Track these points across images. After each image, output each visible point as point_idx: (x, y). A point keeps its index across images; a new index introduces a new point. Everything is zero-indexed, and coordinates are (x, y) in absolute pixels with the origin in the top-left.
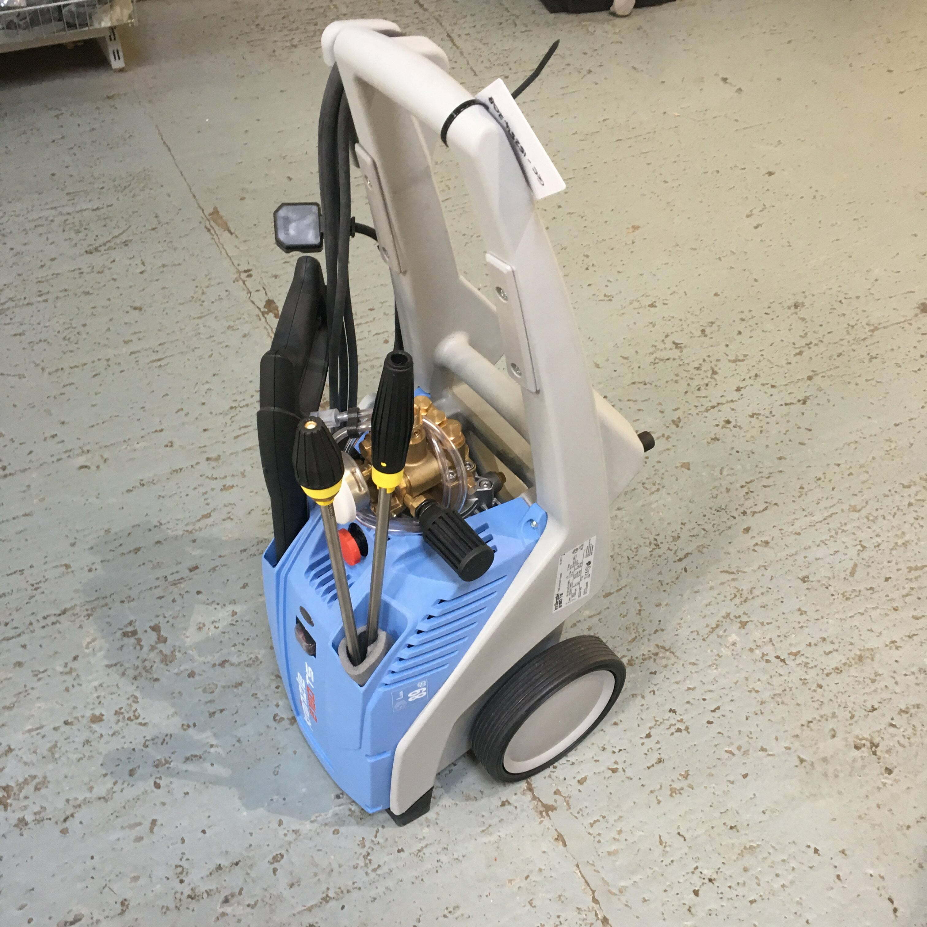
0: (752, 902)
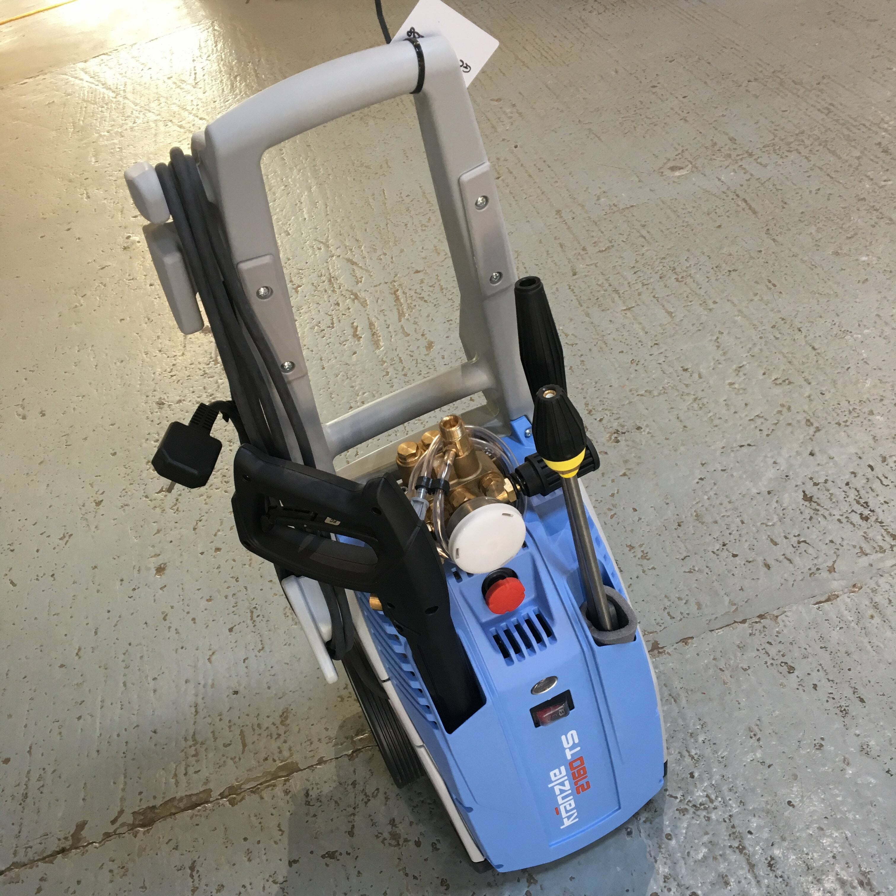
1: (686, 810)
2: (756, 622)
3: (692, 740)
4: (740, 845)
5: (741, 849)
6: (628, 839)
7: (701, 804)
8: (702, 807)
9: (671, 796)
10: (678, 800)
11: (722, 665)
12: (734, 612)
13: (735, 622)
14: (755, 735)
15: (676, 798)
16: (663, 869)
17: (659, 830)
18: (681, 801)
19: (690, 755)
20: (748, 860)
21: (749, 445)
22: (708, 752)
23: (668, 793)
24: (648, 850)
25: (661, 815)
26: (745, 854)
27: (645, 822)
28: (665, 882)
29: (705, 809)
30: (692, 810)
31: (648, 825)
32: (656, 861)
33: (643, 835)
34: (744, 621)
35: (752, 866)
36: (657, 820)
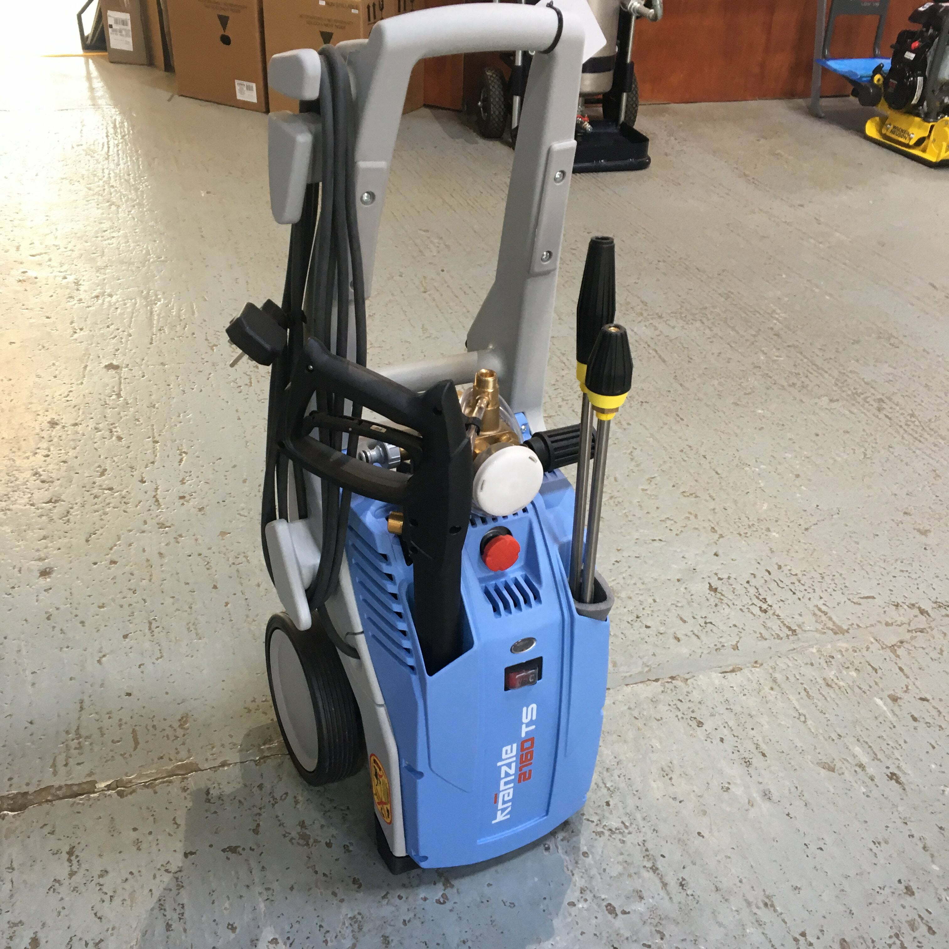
0: (655, 601)
1: (602, 833)
2: (668, 682)
3: (608, 774)
4: (654, 866)
5: (654, 869)
6: (546, 853)
7: (616, 829)
8: (617, 831)
9: (588, 820)
10: (595, 824)
11: (636, 714)
12: (647, 672)
13: (649, 680)
14: (667, 775)
15: (593, 822)
16: (579, 881)
17: (575, 849)
18: (597, 825)
19: (606, 787)
20: (661, 879)
21: (660, 540)
22: (622, 785)
23: (585, 817)
24: (565, 864)
25: (577, 835)
26: (658, 874)
27: (562, 840)
28: (581, 893)
29: (620, 833)
30: (607, 833)
31: (565, 842)
32: (573, 875)
33: (560, 851)
34: (657, 680)
35: (665, 885)
36: (574, 839)
